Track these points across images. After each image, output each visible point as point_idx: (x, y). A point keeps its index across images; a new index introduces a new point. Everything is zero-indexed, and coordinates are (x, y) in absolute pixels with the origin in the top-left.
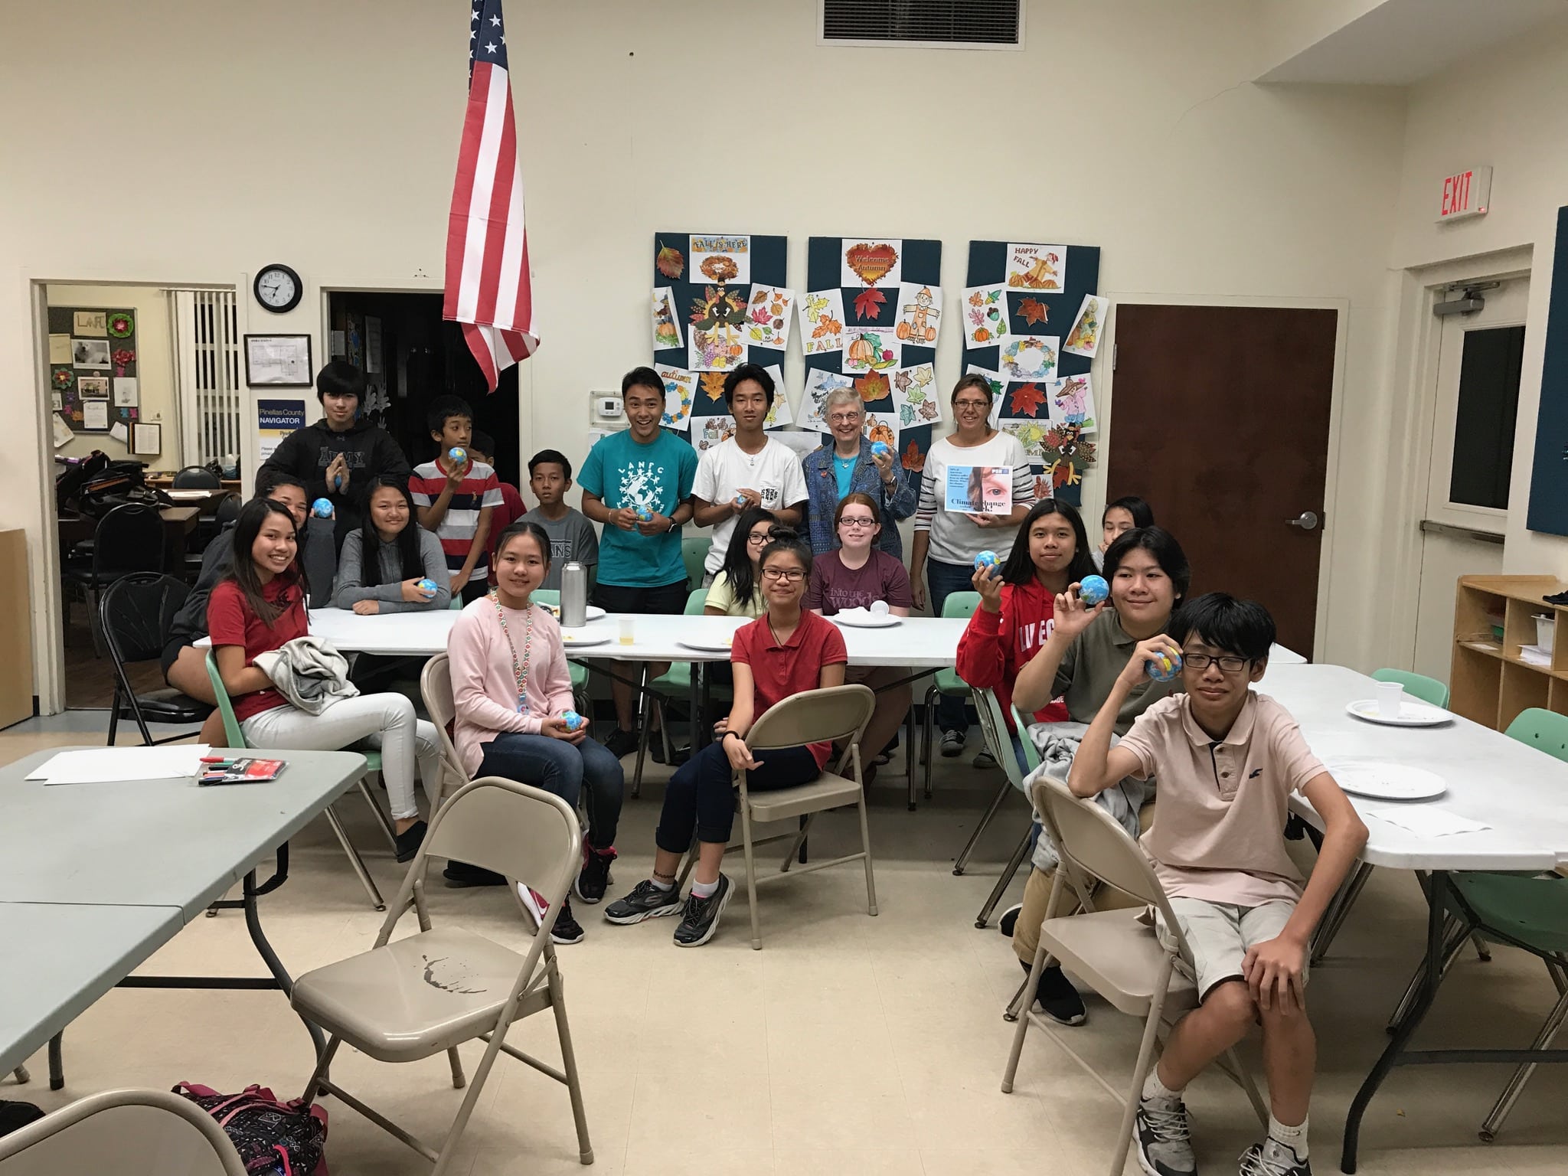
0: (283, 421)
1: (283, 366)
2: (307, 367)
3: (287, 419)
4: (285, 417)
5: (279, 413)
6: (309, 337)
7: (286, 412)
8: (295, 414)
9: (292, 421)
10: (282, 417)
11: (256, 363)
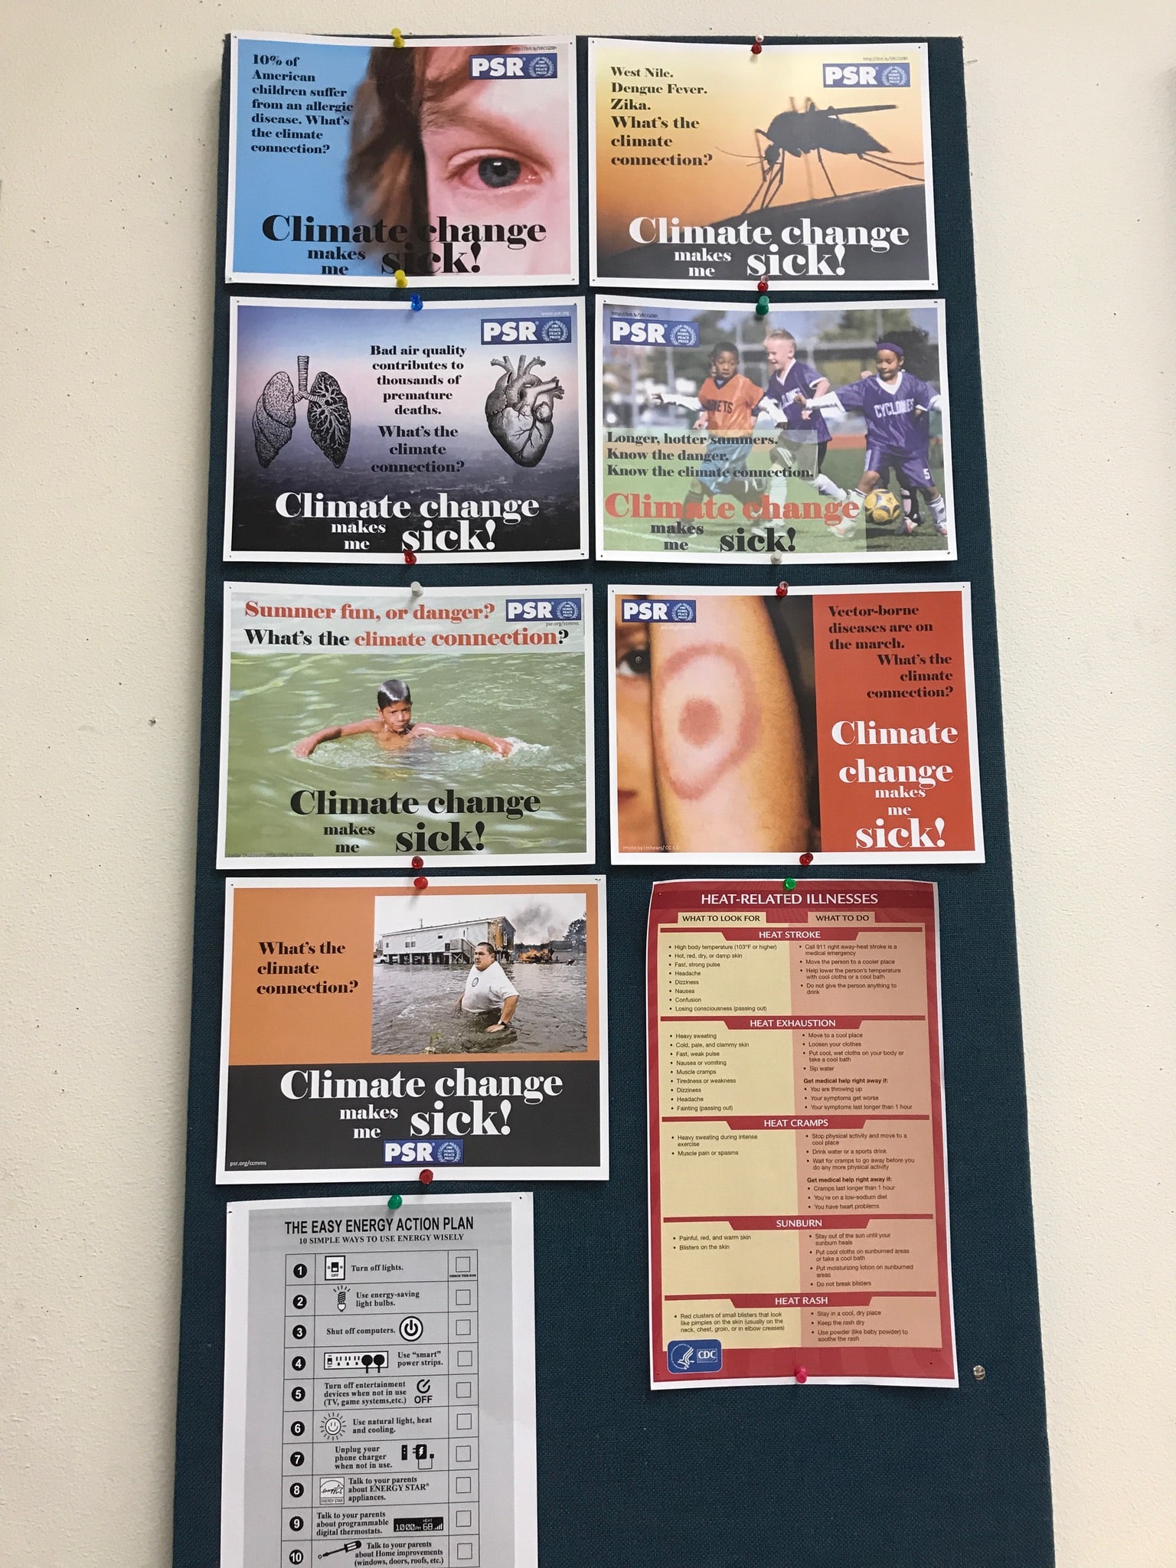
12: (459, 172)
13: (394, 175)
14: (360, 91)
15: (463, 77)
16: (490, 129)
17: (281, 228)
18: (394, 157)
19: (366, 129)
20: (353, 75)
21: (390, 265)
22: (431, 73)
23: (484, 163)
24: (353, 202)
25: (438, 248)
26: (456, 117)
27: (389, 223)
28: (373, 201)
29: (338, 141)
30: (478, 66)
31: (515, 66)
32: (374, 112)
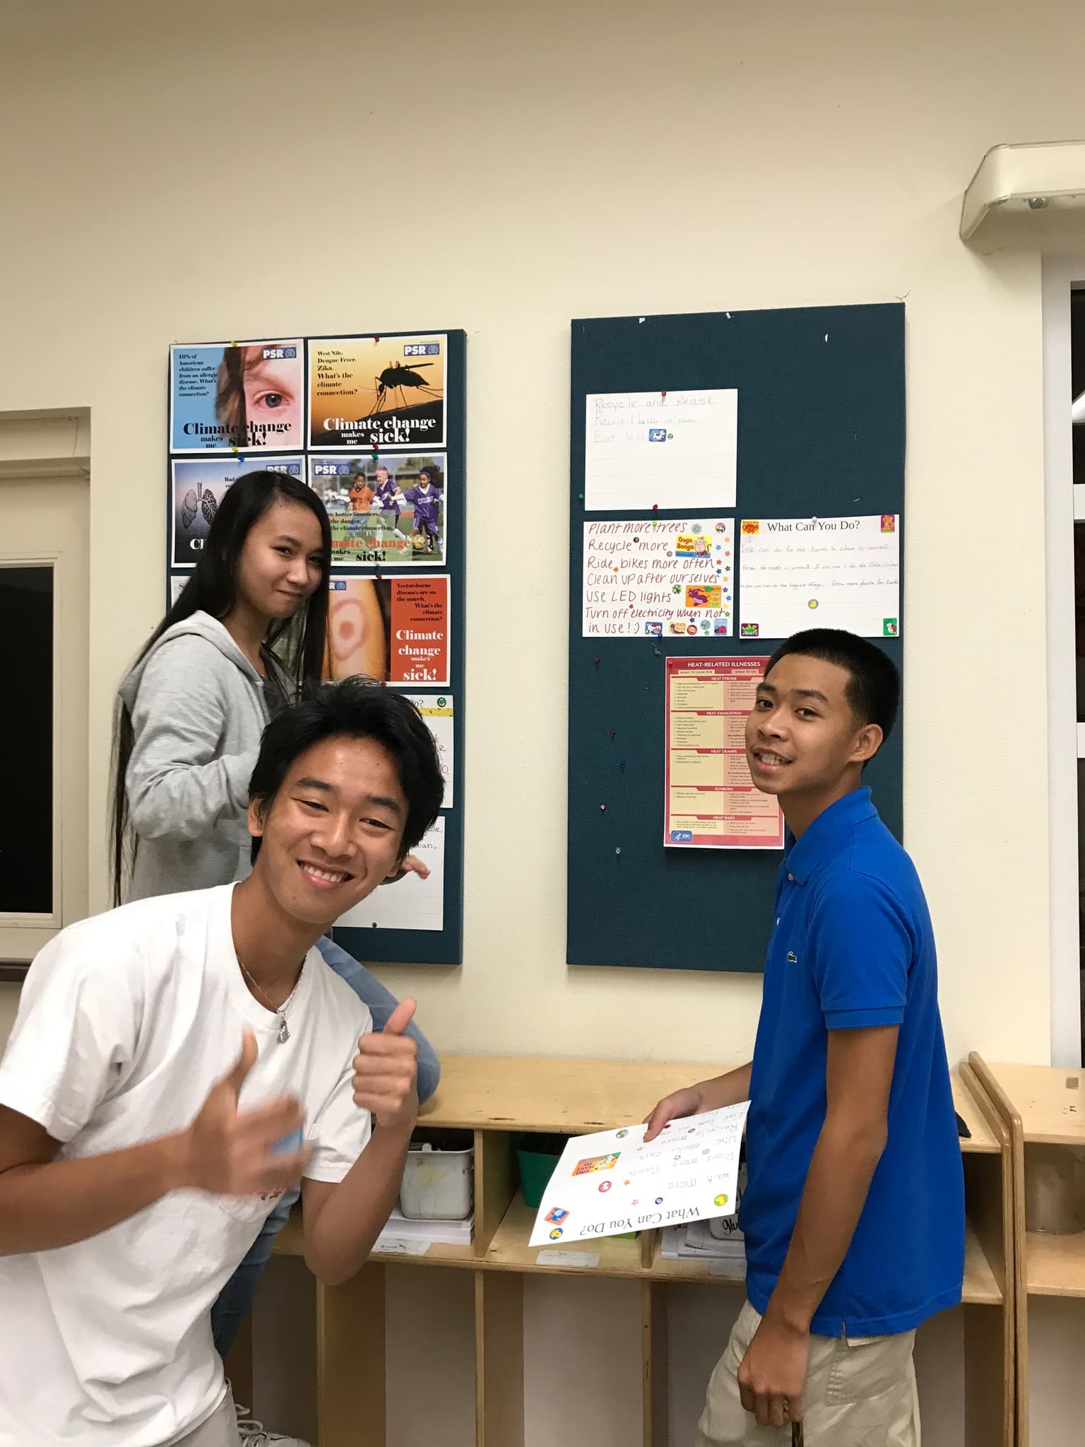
12: (258, 402)
13: (233, 404)
14: (220, 367)
15: (260, 359)
16: (270, 382)
17: (191, 429)
18: (233, 396)
19: (223, 384)
20: (218, 361)
21: (233, 443)
22: (248, 358)
23: (268, 396)
24: (218, 416)
25: (250, 435)
26: (257, 377)
27: (231, 425)
28: (225, 415)
29: (212, 390)
30: (266, 353)
31: (280, 353)
32: (226, 376)
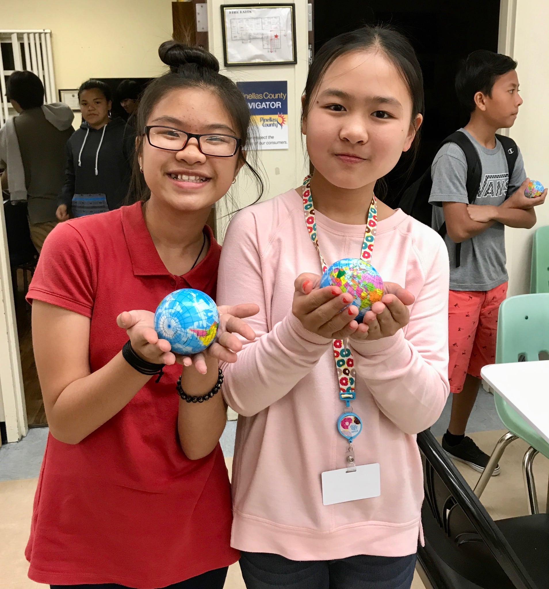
0: (264, 105)
1: (265, 42)
2: (291, 43)
3: (268, 103)
4: (265, 101)
5: (259, 96)
6: (293, 5)
7: (266, 95)
8: (276, 97)
9: (273, 105)
10: (262, 101)
11: (235, 39)
